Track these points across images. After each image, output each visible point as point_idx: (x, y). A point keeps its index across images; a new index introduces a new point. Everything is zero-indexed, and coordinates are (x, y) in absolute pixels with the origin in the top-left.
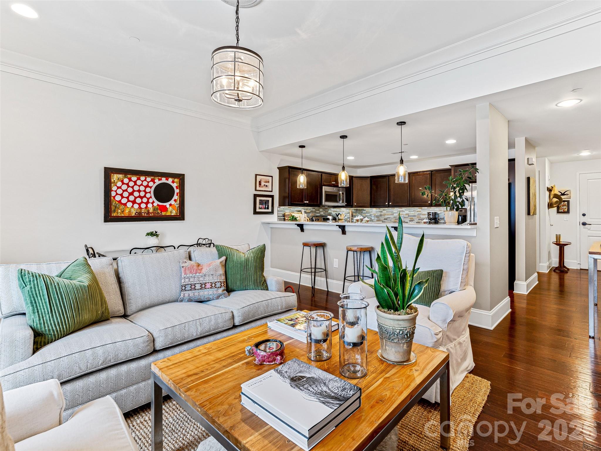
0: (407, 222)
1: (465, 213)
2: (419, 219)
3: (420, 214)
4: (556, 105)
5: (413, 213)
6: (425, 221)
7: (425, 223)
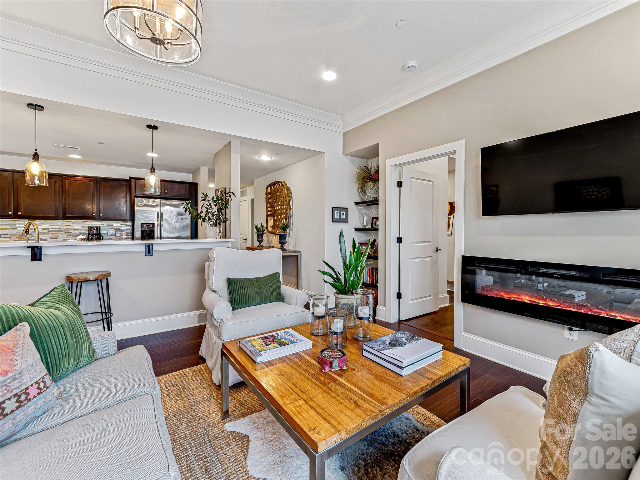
0: (46, 240)
1: (153, 228)
2: (68, 235)
3: (71, 229)
4: (259, 157)
5: (58, 227)
6: (81, 237)
7: (82, 239)
